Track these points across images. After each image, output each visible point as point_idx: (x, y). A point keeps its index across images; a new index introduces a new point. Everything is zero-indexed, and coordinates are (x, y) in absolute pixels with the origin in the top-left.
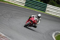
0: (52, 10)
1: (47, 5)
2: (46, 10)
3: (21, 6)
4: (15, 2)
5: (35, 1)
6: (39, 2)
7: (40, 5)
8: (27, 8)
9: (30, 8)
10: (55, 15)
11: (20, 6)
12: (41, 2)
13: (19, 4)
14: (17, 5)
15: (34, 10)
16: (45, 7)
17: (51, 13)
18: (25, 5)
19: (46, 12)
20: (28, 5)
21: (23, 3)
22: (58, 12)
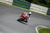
0: (35, 8)
1: (31, 4)
2: (30, 8)
3: (10, 5)
4: (4, 2)
5: (22, 1)
6: (25, 2)
7: (25, 4)
8: (14, 7)
9: (17, 6)
10: (38, 12)
11: (8, 4)
12: (26, 2)
13: (8, 3)
14: (6, 4)
15: (20, 8)
16: (30, 6)
17: (35, 10)
18: (13, 4)
19: (30, 10)
20: (15, 4)
21: (11, 2)
22: (40, 10)
